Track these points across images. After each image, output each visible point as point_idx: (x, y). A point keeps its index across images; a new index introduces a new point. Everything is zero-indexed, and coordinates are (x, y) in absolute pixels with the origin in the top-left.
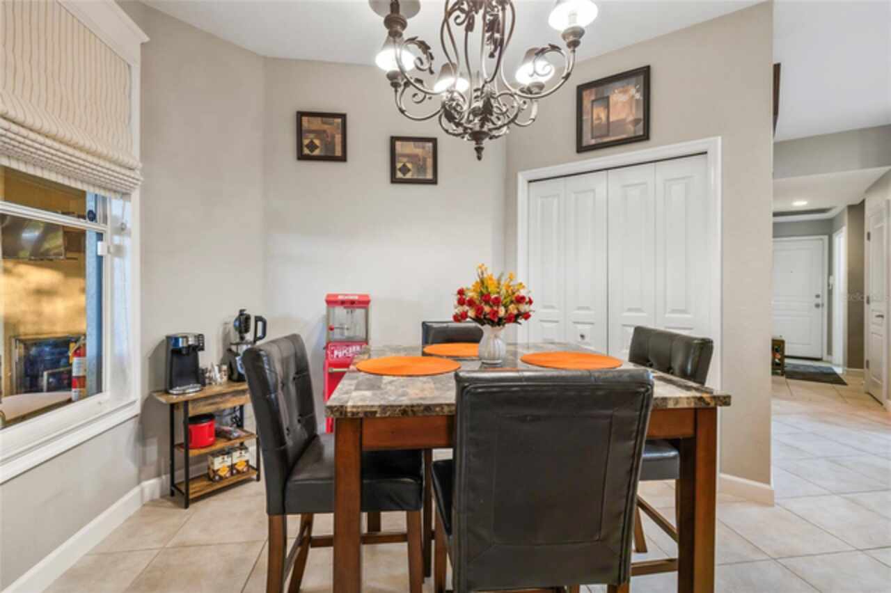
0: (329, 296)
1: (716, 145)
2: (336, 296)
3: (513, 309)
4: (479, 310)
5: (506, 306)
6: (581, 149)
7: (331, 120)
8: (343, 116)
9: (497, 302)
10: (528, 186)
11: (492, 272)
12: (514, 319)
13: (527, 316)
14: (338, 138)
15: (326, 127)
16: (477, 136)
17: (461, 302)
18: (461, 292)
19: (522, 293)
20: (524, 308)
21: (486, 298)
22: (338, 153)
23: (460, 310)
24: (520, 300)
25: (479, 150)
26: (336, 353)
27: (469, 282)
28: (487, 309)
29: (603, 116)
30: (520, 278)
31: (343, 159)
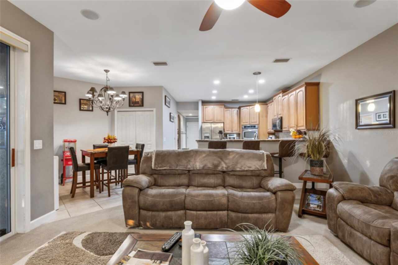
0: (64, 140)
1: (155, 110)
2: (67, 140)
3: (114, 141)
4: (108, 141)
5: (113, 140)
6: (130, 106)
7: (61, 93)
8: (65, 93)
9: (111, 140)
10: (118, 113)
11: (110, 135)
12: (114, 142)
13: (116, 141)
14: (63, 98)
15: (59, 95)
16: (107, 112)
17: (105, 140)
18: (105, 138)
19: (116, 138)
20: (116, 140)
21: (109, 139)
22: (63, 102)
23: (105, 141)
24: (115, 139)
25: (108, 114)
26: (67, 154)
27: (106, 137)
28: (110, 141)
29: (134, 100)
30: (115, 136)
31: (65, 103)
